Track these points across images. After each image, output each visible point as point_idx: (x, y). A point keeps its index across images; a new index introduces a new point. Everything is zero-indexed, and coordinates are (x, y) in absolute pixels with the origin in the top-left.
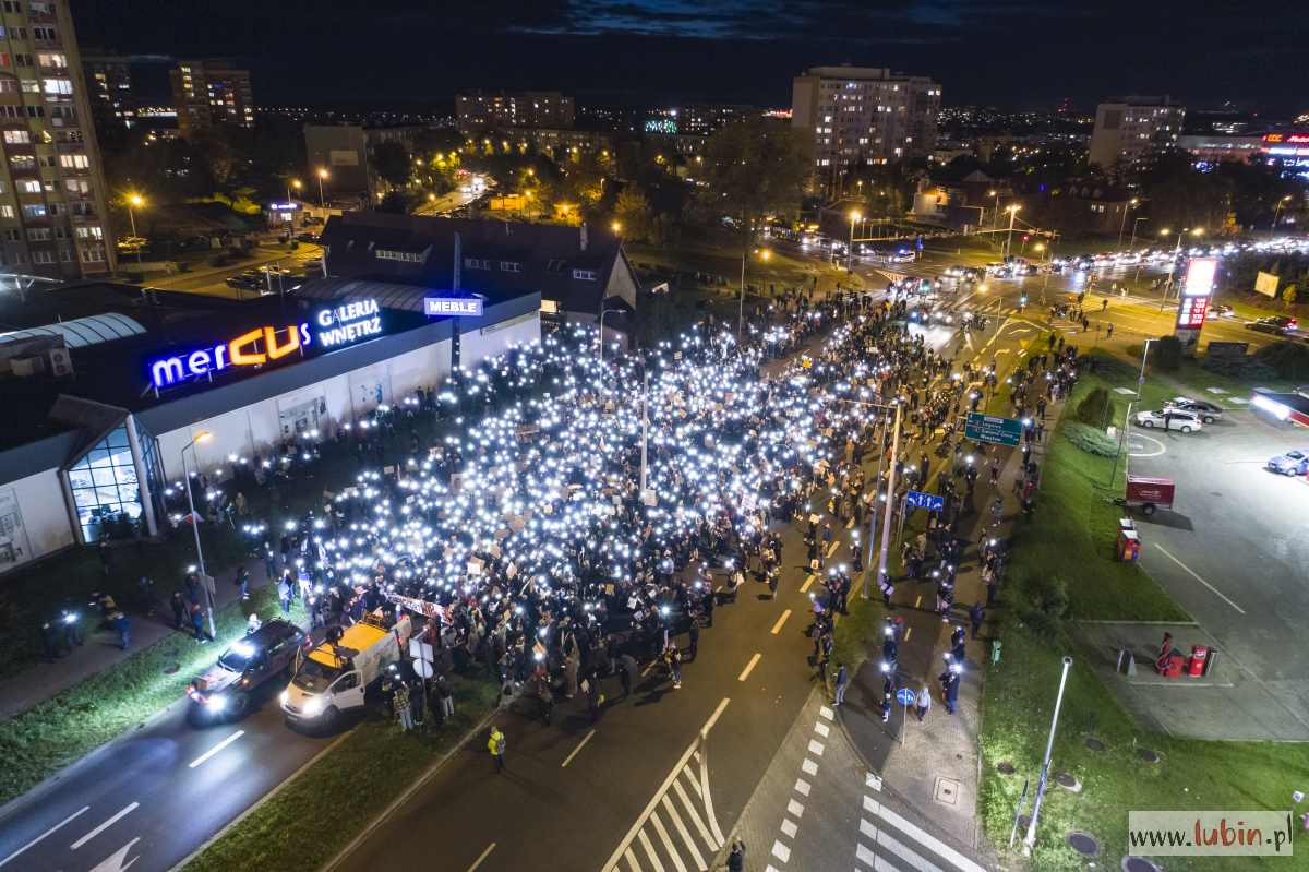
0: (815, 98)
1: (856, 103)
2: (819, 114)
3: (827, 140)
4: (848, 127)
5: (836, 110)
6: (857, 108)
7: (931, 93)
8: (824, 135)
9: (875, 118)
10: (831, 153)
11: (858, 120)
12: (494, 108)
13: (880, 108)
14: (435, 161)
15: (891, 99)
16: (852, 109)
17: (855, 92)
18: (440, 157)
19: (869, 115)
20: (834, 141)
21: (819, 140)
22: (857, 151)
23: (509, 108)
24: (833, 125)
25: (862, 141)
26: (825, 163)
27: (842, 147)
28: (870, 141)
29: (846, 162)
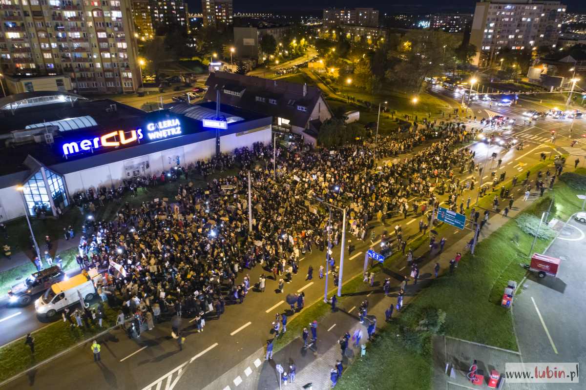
0: (486, 13)
1: (510, 17)
2: (487, 22)
3: (490, 36)
4: (503, 29)
5: (497, 20)
6: (510, 19)
7: (559, 10)
8: (488, 34)
9: (520, 25)
10: (492, 43)
11: (510, 25)
12: (340, 15)
13: (523, 19)
14: (292, 43)
15: (531, 14)
16: (507, 19)
17: (510, 10)
18: (294, 41)
19: (516, 23)
20: (493, 37)
21: (485, 37)
22: (506, 42)
23: (347, 16)
24: (494, 28)
25: (510, 37)
26: (488, 48)
27: (498, 39)
28: (515, 37)
29: (500, 48)
